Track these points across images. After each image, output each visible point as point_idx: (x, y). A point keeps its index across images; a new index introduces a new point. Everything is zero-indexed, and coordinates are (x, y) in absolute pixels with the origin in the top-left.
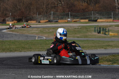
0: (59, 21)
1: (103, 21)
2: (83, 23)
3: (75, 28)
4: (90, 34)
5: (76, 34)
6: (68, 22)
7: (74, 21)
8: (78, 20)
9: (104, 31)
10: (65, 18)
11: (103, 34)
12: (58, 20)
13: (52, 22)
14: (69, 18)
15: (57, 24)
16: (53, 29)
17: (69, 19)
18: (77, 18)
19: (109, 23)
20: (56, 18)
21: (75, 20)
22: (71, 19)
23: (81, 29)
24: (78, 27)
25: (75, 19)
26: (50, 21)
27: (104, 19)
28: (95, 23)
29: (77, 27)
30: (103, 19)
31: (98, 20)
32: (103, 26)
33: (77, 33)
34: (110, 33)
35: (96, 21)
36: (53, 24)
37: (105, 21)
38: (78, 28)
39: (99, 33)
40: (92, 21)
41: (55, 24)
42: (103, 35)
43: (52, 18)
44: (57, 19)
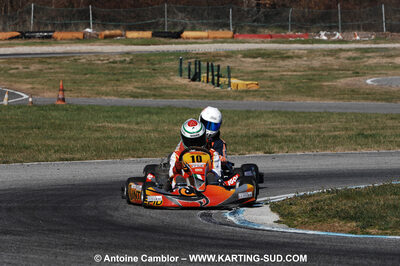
0: (55, 34)
1: (202, 38)
2: (135, 45)
3: (111, 60)
4: (164, 81)
5: (118, 80)
6: (86, 39)
7: (106, 37)
8: (118, 32)
9: (213, 72)
10: (76, 25)
11: (208, 82)
12: (54, 32)
13: (34, 37)
14: (89, 27)
15: (50, 44)
16: (41, 62)
17: (88, 30)
18: (116, 27)
19: (222, 42)
20: (46, 25)
21: (107, 32)
22: (94, 28)
23: (131, 66)
24: (122, 59)
25: (109, 29)
26: (25, 36)
27: (204, 30)
28: (176, 44)
29: (118, 59)
30: (200, 30)
31: (186, 34)
32: (204, 54)
33: (121, 78)
34: (233, 81)
35: (178, 35)
36: (34, 44)
37: (208, 38)
38: (122, 62)
39: (194, 80)
40: (165, 37)
41: (42, 44)
42: (210, 87)
43: (31, 25)
44: (50, 28)
